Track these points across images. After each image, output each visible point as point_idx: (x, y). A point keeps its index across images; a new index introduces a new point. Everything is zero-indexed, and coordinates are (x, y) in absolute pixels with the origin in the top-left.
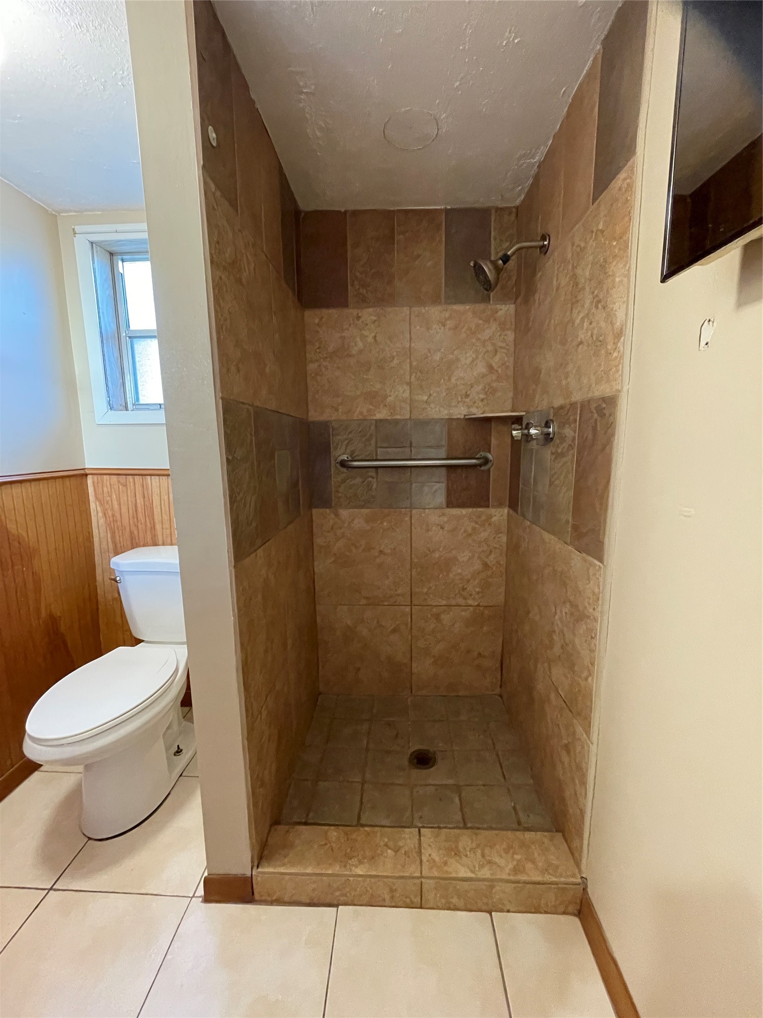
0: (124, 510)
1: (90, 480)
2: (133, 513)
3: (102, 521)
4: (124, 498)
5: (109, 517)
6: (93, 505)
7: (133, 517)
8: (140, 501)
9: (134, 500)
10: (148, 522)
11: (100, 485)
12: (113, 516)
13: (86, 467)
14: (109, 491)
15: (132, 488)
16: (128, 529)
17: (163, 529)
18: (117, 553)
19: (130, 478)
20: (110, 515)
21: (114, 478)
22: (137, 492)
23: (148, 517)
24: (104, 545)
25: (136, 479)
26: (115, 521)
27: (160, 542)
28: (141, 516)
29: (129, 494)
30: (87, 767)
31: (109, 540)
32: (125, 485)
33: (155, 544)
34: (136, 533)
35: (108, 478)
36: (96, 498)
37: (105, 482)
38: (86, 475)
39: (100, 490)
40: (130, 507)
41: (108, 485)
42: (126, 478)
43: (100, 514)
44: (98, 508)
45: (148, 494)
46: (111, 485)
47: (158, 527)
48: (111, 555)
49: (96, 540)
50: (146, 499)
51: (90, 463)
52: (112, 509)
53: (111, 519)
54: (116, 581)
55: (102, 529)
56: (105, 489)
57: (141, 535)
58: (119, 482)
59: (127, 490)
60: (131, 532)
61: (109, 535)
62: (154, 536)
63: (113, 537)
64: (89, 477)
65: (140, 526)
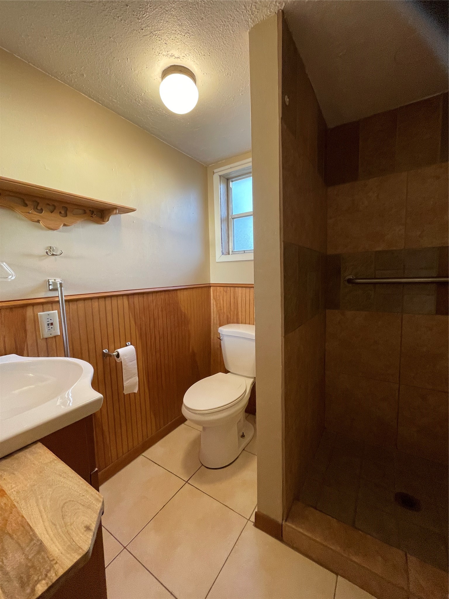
0: (225, 304)
1: (212, 289)
2: (229, 306)
3: (215, 309)
4: (225, 299)
5: (218, 308)
6: (212, 301)
7: (229, 308)
8: (232, 300)
9: (229, 300)
10: (235, 312)
11: (216, 291)
12: (220, 307)
13: (211, 283)
14: (219, 294)
15: (229, 293)
16: (226, 314)
17: (242, 315)
18: (220, 326)
19: (229, 288)
20: (219, 306)
21: (222, 288)
22: (231, 295)
23: (236, 308)
24: (215, 321)
25: (231, 289)
26: (221, 310)
27: (240, 322)
28: (232, 308)
29: (228, 296)
30: (204, 429)
31: (218, 319)
32: (226, 292)
33: (238, 323)
34: (229, 316)
35: (219, 288)
36: (214, 298)
37: (218, 291)
38: (210, 287)
39: (216, 294)
40: (228, 302)
41: (219, 292)
42: (227, 288)
43: (215, 306)
44: (214, 303)
45: (236, 297)
46: (220, 292)
47: (240, 314)
48: (218, 327)
49: (212, 318)
50: (235, 299)
51: (212, 281)
52: (220, 304)
53: (219, 308)
54: (220, 339)
55: (215, 313)
56: (218, 294)
57: (232, 318)
58: (224, 290)
59: (227, 294)
60: (227, 316)
61: (218, 316)
62: (238, 318)
63: (219, 317)
64: (212, 287)
65: (231, 313)
